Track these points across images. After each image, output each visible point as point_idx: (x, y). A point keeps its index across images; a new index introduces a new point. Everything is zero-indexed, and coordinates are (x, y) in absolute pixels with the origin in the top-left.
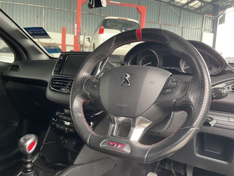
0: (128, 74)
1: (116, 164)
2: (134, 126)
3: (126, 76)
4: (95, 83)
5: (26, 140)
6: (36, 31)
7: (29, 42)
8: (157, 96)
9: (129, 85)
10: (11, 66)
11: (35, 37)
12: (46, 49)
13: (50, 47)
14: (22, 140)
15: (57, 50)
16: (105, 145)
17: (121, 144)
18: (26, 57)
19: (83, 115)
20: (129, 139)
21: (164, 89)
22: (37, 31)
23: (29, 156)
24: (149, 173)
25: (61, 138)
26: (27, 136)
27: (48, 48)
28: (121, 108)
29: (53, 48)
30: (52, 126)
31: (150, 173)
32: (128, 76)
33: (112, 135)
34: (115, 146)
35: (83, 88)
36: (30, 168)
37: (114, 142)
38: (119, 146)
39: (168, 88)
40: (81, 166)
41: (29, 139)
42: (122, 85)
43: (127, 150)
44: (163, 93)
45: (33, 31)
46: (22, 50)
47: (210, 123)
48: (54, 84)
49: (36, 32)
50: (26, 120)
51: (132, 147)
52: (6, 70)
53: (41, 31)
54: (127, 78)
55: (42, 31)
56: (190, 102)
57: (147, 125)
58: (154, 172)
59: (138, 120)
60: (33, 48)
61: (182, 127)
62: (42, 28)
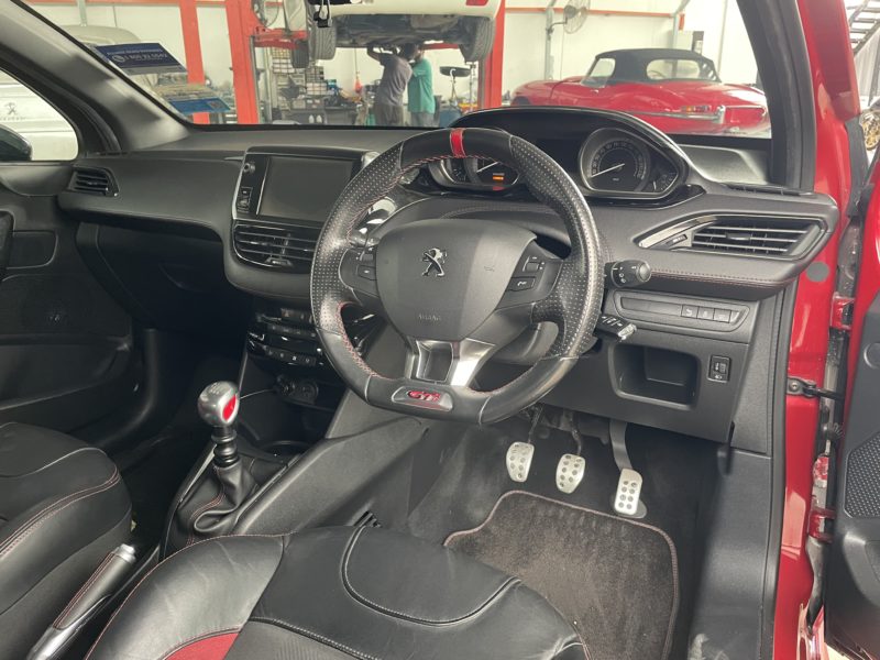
0: (437, 251)
1: (427, 430)
2: (457, 358)
3: (434, 254)
4: (364, 265)
5: (214, 398)
6: (136, 54)
7: (119, 88)
8: (500, 297)
9: (442, 274)
10: (75, 174)
11: (135, 69)
12: (171, 103)
13: (184, 94)
14: (203, 397)
15: (209, 103)
16: (402, 399)
17: (434, 394)
18: (115, 138)
19: (345, 337)
20: (448, 383)
21: (515, 278)
22: (140, 54)
23: (226, 432)
24: (511, 444)
25: (279, 380)
26: (216, 388)
27: (179, 99)
28: (428, 323)
29: (194, 97)
30: (250, 351)
31: (516, 444)
32: (439, 255)
33: (413, 377)
34: (422, 398)
35: (338, 279)
36: (232, 456)
37: (420, 391)
38: (430, 398)
39: (522, 278)
40: (344, 442)
41: (220, 395)
42: (426, 274)
43: (445, 404)
44: (511, 288)
45: (128, 55)
46: (102, 116)
47: (620, 334)
48: (245, 246)
49: (138, 57)
50: (151, 330)
51: (455, 398)
52: (65, 187)
53: (154, 53)
54: (435, 259)
55: (158, 53)
56: (562, 308)
57: (483, 353)
58: (526, 442)
59: (463, 345)
60: (131, 104)
61: (547, 355)
62: (157, 46)
